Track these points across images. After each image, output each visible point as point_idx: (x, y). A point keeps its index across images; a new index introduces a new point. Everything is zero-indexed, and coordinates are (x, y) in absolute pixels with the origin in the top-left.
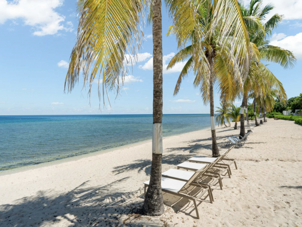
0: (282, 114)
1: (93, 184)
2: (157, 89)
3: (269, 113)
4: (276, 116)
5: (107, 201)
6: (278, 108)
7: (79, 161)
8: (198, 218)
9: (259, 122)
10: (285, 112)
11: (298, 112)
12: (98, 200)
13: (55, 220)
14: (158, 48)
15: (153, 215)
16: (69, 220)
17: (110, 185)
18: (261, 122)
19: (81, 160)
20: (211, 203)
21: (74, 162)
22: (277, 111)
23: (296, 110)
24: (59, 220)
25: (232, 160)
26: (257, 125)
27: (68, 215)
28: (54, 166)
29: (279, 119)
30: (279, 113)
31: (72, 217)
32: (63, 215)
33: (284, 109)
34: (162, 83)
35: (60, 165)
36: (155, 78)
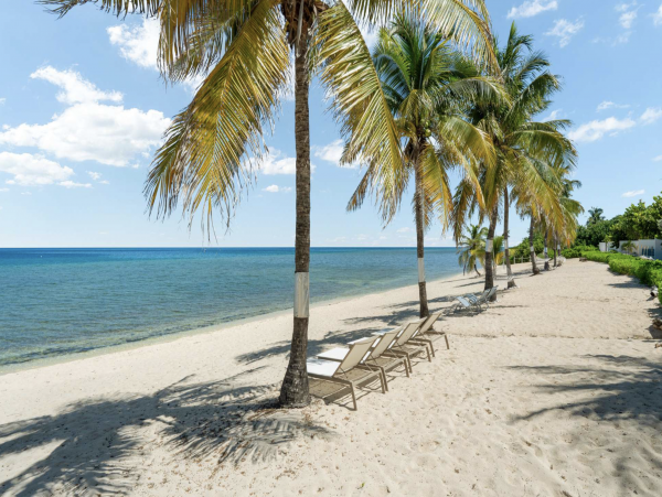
0: (598, 249)
1: (203, 378)
2: (301, 222)
3: (572, 247)
4: (583, 253)
5: (226, 398)
6: (590, 236)
7: (174, 343)
8: (355, 409)
9: (540, 266)
10: (602, 246)
11: (626, 245)
12: (212, 398)
13: (142, 425)
14: (303, 160)
15: (292, 408)
16: (164, 422)
17: (233, 378)
18: (547, 267)
19: (180, 340)
20: (383, 393)
21: (164, 345)
22: (588, 244)
23: (621, 243)
24: (149, 424)
25: (442, 333)
26: (535, 272)
27: (162, 417)
28: (125, 353)
29: (589, 260)
30: (592, 247)
31: (170, 419)
32: (154, 417)
33: (601, 239)
34: (308, 212)
35: (136, 351)
36: (299, 203)
